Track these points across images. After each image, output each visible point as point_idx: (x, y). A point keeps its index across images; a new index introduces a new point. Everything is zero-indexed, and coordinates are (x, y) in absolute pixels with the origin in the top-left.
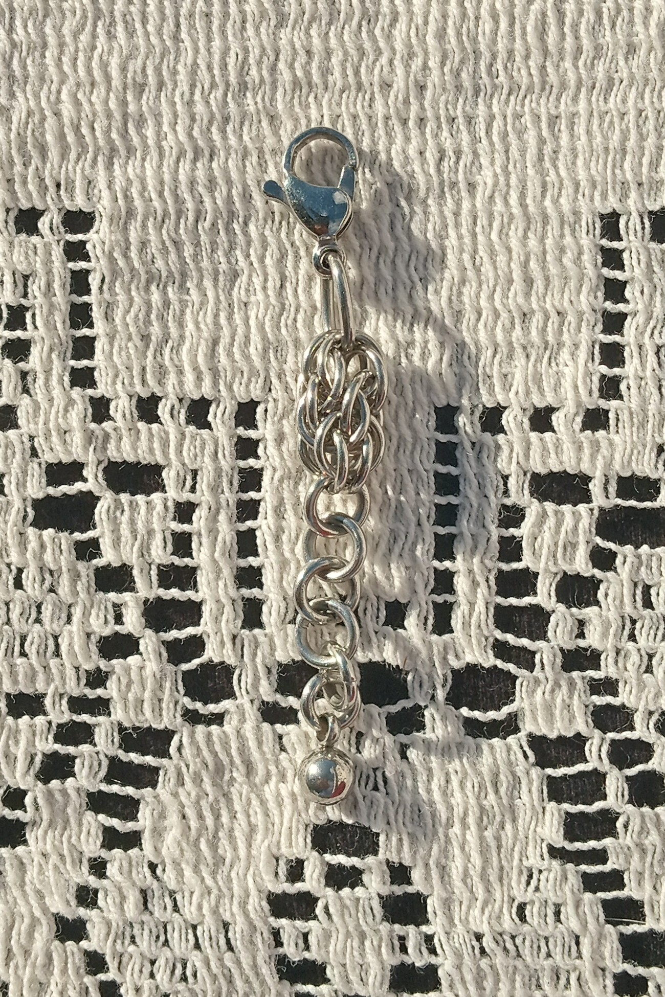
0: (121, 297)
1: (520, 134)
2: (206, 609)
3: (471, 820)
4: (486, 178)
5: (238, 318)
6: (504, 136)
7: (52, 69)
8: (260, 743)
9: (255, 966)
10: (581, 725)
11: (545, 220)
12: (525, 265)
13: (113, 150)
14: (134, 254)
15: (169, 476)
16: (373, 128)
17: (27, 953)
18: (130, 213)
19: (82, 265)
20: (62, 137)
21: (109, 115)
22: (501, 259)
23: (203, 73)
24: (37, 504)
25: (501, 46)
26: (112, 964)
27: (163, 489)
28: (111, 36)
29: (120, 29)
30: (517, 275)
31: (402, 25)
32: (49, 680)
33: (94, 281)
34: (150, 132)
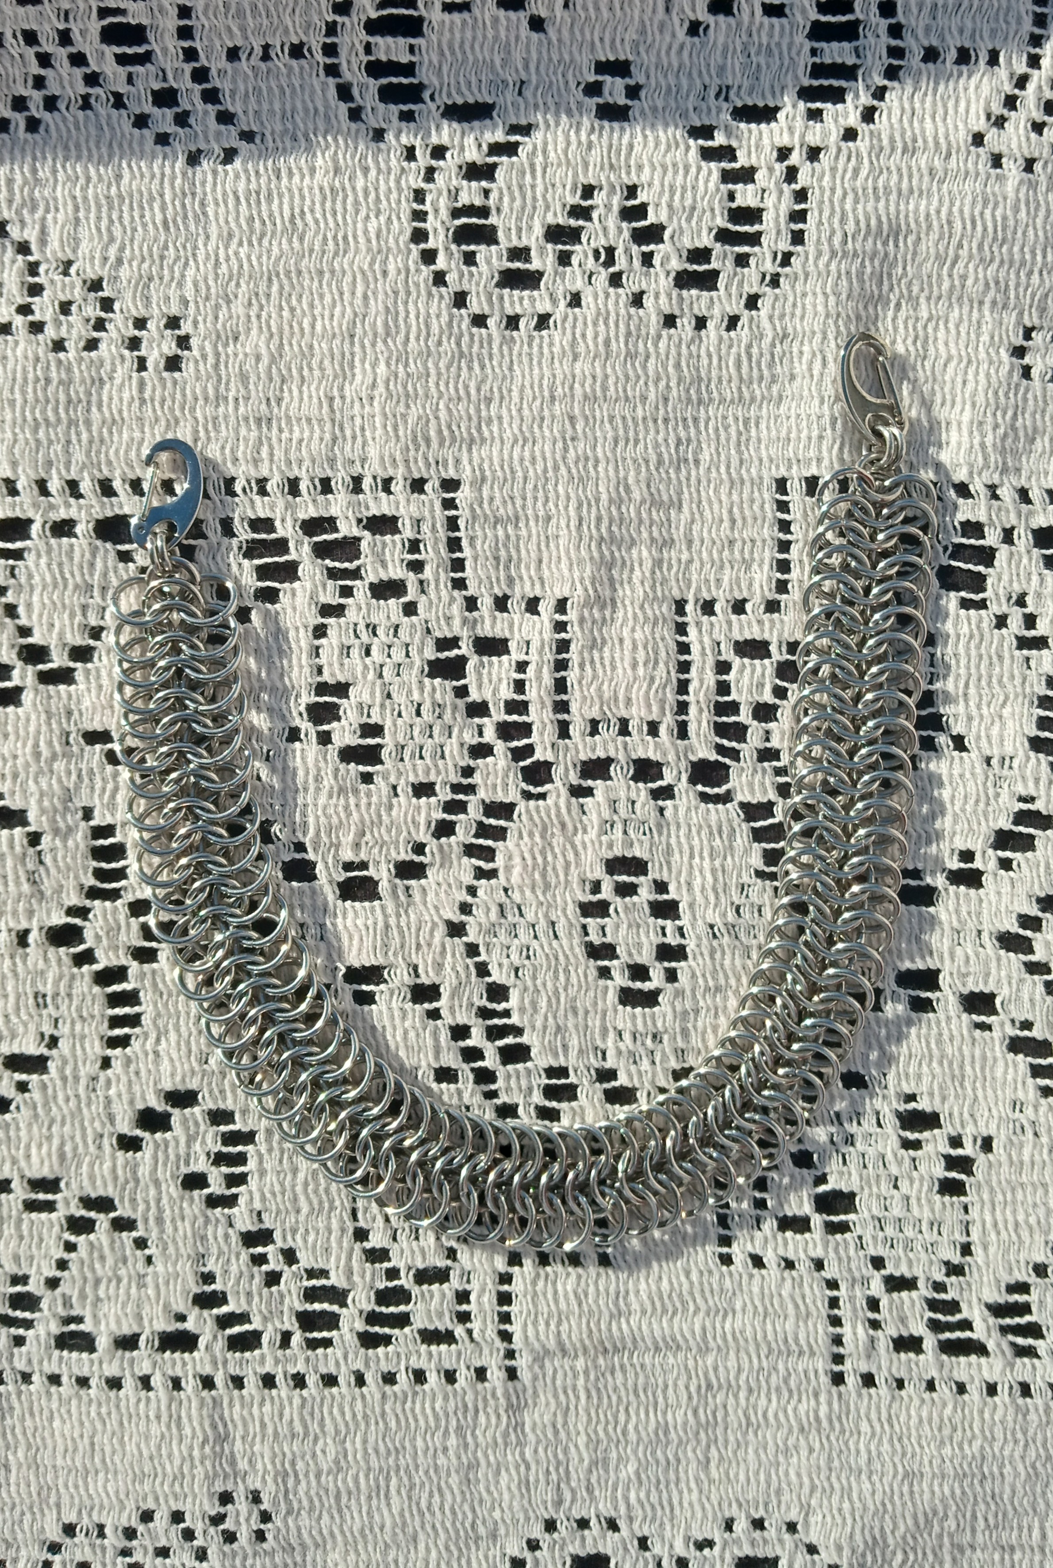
0: (479, 533)
1: (726, 428)
2: (534, 728)
3: (706, 854)
4: (705, 456)
5: (552, 545)
6: (717, 429)
7: (433, 389)
8: (569, 811)
9: (572, 948)
10: (772, 795)
11: (742, 482)
12: (730, 512)
13: (472, 440)
14: (486, 505)
15: (512, 645)
16: (636, 425)
17: (429, 945)
18: (483, 479)
19: (453, 513)
20: (440, 432)
21: (470, 419)
22: (716, 506)
23: (528, 391)
24: (430, 663)
25: (714, 374)
26: (482, 949)
27: (508, 652)
28: (470, 368)
29: (476, 365)
30: (725, 516)
31: (652, 360)
32: (438, 773)
33: (461, 523)
34: (495, 429)
